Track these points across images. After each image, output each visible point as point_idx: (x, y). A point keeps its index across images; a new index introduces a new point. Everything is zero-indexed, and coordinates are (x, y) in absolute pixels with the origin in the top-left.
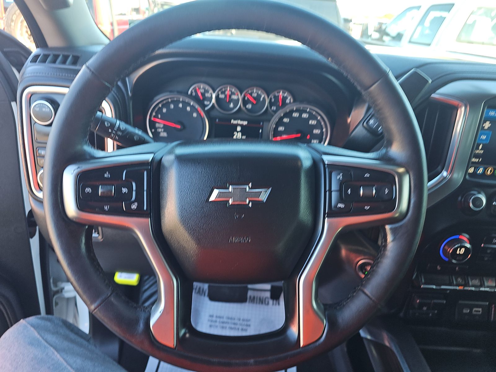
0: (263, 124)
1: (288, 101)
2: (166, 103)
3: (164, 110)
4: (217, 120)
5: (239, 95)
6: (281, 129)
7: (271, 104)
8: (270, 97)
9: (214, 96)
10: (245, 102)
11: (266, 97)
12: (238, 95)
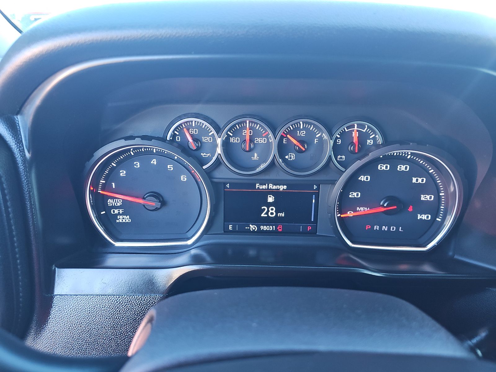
0: (318, 189)
1: (370, 142)
2: (125, 159)
3: (123, 173)
4: (228, 186)
5: (271, 135)
6: (354, 195)
7: (336, 149)
8: (334, 137)
9: (219, 141)
10: (282, 149)
11: (325, 136)
12: (267, 136)
